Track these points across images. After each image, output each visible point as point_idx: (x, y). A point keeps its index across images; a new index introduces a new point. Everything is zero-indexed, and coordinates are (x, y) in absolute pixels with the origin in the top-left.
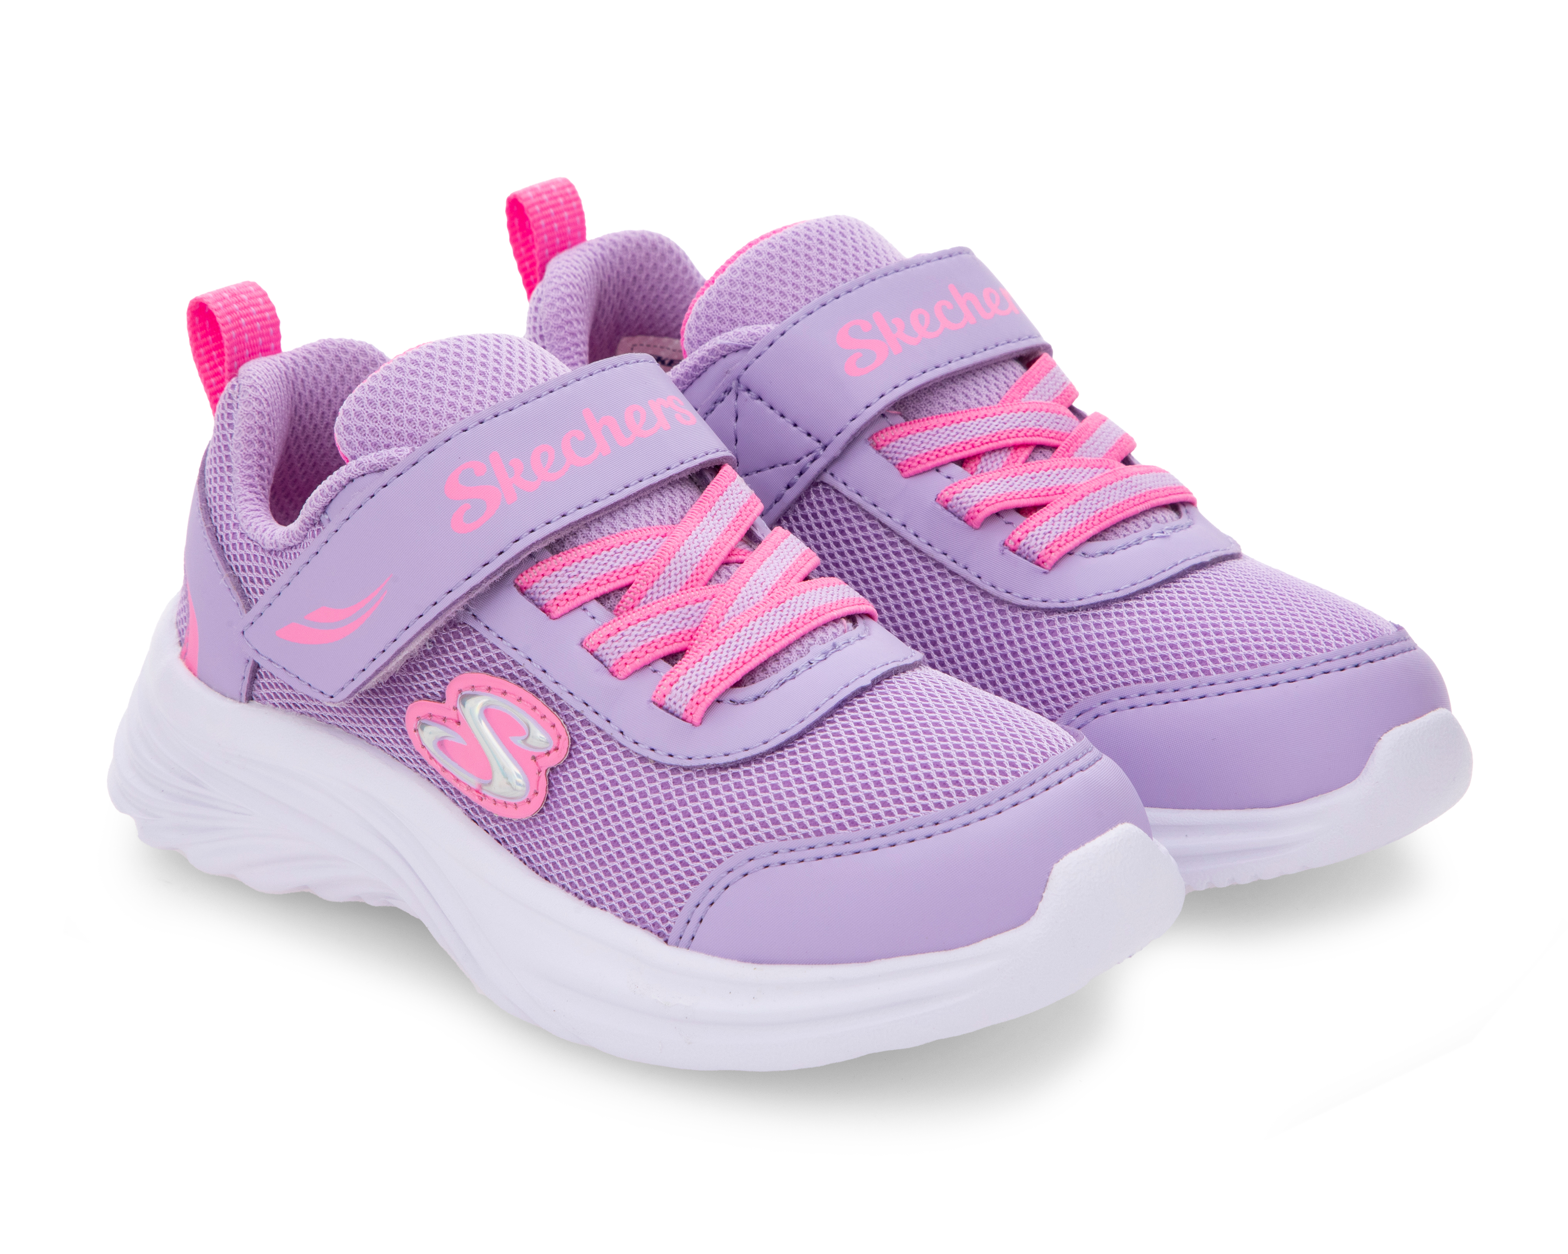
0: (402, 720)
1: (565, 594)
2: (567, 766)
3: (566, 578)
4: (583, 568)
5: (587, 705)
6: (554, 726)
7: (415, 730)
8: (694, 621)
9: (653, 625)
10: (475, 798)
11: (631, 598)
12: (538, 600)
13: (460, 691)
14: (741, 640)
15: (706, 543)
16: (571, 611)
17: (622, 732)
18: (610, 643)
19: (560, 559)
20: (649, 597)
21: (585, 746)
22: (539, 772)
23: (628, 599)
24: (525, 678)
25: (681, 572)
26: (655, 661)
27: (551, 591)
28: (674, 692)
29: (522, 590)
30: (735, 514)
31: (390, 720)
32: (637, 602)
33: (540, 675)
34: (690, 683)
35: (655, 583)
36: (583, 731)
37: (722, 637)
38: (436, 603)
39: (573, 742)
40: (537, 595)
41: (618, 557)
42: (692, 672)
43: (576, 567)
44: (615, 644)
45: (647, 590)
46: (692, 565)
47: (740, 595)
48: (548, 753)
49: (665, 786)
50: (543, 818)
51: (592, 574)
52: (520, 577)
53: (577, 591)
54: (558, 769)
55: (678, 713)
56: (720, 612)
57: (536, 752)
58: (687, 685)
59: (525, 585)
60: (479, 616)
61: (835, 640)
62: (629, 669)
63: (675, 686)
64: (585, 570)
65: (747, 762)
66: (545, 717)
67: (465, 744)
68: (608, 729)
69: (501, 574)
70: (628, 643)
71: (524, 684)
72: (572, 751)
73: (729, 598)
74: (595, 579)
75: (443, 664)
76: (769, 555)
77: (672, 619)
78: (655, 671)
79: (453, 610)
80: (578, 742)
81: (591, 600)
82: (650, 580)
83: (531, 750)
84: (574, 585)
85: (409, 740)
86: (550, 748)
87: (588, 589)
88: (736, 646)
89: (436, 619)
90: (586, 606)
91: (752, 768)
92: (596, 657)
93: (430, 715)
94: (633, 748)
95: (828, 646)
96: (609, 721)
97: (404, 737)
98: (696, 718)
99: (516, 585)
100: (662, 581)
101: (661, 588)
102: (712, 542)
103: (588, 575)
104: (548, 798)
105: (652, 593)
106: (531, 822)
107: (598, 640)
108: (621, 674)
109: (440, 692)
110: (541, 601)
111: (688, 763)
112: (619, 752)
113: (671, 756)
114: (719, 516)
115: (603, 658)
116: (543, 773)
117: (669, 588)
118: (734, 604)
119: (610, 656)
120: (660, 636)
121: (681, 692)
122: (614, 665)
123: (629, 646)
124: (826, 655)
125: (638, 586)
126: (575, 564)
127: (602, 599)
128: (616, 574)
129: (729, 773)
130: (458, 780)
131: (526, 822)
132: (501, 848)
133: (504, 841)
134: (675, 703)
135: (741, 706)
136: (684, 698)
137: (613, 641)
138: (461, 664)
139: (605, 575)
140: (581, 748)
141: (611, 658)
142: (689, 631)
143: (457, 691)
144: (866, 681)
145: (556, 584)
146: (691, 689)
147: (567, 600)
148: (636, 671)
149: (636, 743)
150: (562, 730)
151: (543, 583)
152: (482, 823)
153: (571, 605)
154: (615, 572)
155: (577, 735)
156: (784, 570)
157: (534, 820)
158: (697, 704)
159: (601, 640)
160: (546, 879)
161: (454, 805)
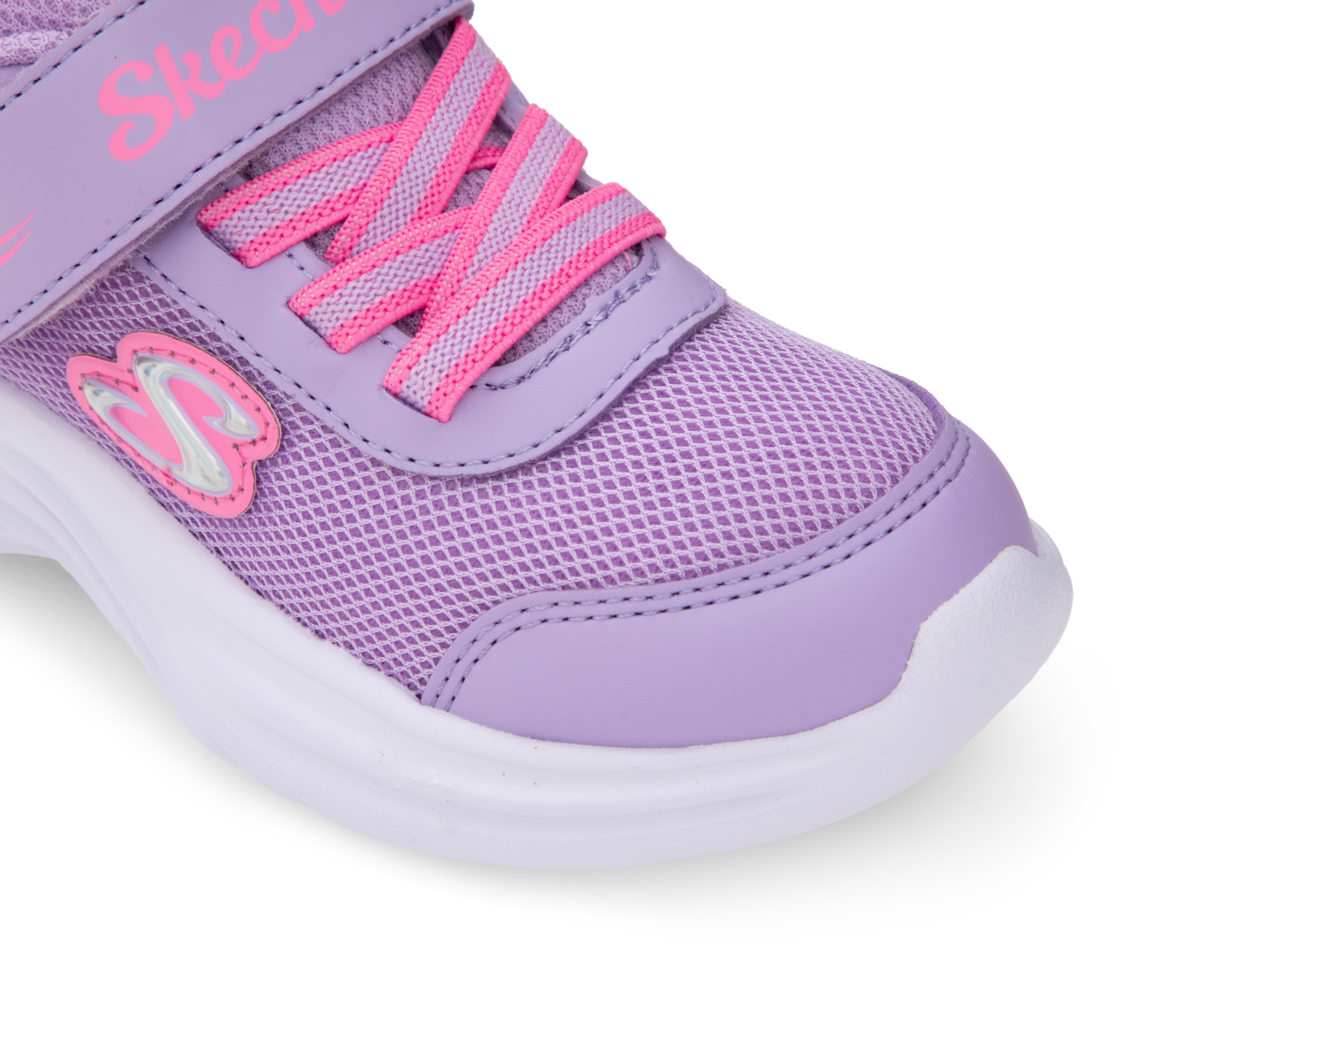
0: (62, 371)
1: (265, 235)
2: (279, 460)
3: (264, 214)
4: (287, 199)
5: (299, 386)
6: (259, 409)
7: (80, 388)
8: (434, 266)
9: (380, 278)
10: (163, 481)
11: (348, 236)
12: (229, 242)
13: (135, 352)
14: (498, 299)
15: (442, 149)
16: (273, 257)
17: (347, 425)
18: (324, 306)
19: (256, 187)
20: (372, 234)
21: (301, 438)
22: (244, 465)
23: (344, 237)
24: (219, 344)
25: (411, 196)
26: (385, 327)
27: (245, 231)
28: (414, 377)
29: (207, 229)
30: (475, 101)
31: (45, 369)
32: (356, 240)
33: (237, 344)
34: (433, 366)
35: (378, 214)
36: (296, 417)
37: (474, 295)
38: (96, 251)
39: (284, 431)
40: (228, 236)
41: (331, 180)
42: (436, 350)
43: (277, 197)
44: (332, 308)
45: (368, 223)
46: (425, 182)
47: (491, 227)
48: (254, 442)
49: (406, 500)
50: (250, 519)
51: (299, 206)
52: (203, 212)
53: (280, 231)
54: (268, 463)
55: (420, 405)
56: (466, 255)
57: (239, 440)
58: (430, 370)
59: (211, 222)
60: (152, 261)
61: (616, 287)
62: (351, 340)
63: (414, 370)
64: (289, 202)
65: (512, 472)
66: (246, 397)
67: (146, 416)
68: (329, 419)
69: (179, 213)
70: (349, 306)
71: (216, 351)
72: (284, 444)
73: (478, 232)
74: (303, 214)
75: (111, 315)
76: (523, 158)
77: (404, 266)
78: (386, 343)
79: (119, 259)
80: (292, 432)
81: (299, 243)
82: (371, 210)
83: (231, 436)
84: (277, 223)
85: (71, 395)
86: (256, 436)
87: (294, 228)
88: (492, 309)
89: (98, 269)
90: (293, 251)
91: (518, 481)
92: (307, 324)
93: (98, 374)
94: (362, 446)
95: (607, 297)
96: (329, 409)
97: (65, 391)
98: (444, 412)
99: (199, 222)
100: (386, 211)
101: (387, 220)
102: (449, 147)
103: (294, 209)
104: (256, 497)
105: (374, 228)
106: (236, 522)
107: (309, 301)
108: (342, 347)
109: (109, 347)
110: (233, 244)
111: (436, 472)
112: (344, 449)
113: (412, 460)
114: (455, 105)
115: (317, 325)
116: (248, 466)
117: (397, 218)
118: (485, 239)
119: (326, 324)
120: (390, 294)
121: (423, 378)
122: (332, 335)
123: (350, 310)
124: (606, 312)
125: (357, 219)
126: (276, 193)
127: (311, 241)
128: (330, 205)
129: (488, 486)
130: (139, 455)
131: (230, 521)
132: (198, 545)
133: (202, 536)
134: (415, 392)
135: (500, 390)
136: (428, 387)
137: (328, 304)
138: (134, 318)
139: (316, 207)
140: (296, 440)
141: (328, 326)
142: (428, 280)
143: (131, 351)
144: (661, 350)
145: (252, 222)
146: (436, 375)
147: (268, 243)
148: (360, 343)
149: (366, 441)
150: (271, 417)
151: (235, 221)
152: (171, 507)
153: (273, 249)
154: (328, 201)
155: (290, 423)
156: (544, 183)
157: (240, 520)
158: (445, 395)
159: (314, 302)
160: (259, 593)
161: (133, 481)
